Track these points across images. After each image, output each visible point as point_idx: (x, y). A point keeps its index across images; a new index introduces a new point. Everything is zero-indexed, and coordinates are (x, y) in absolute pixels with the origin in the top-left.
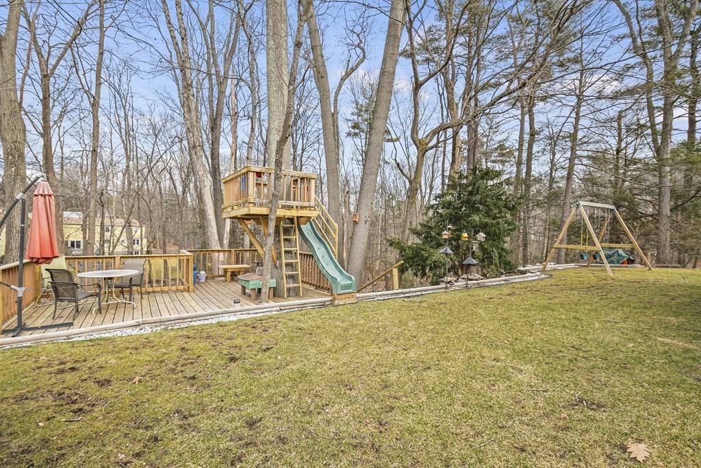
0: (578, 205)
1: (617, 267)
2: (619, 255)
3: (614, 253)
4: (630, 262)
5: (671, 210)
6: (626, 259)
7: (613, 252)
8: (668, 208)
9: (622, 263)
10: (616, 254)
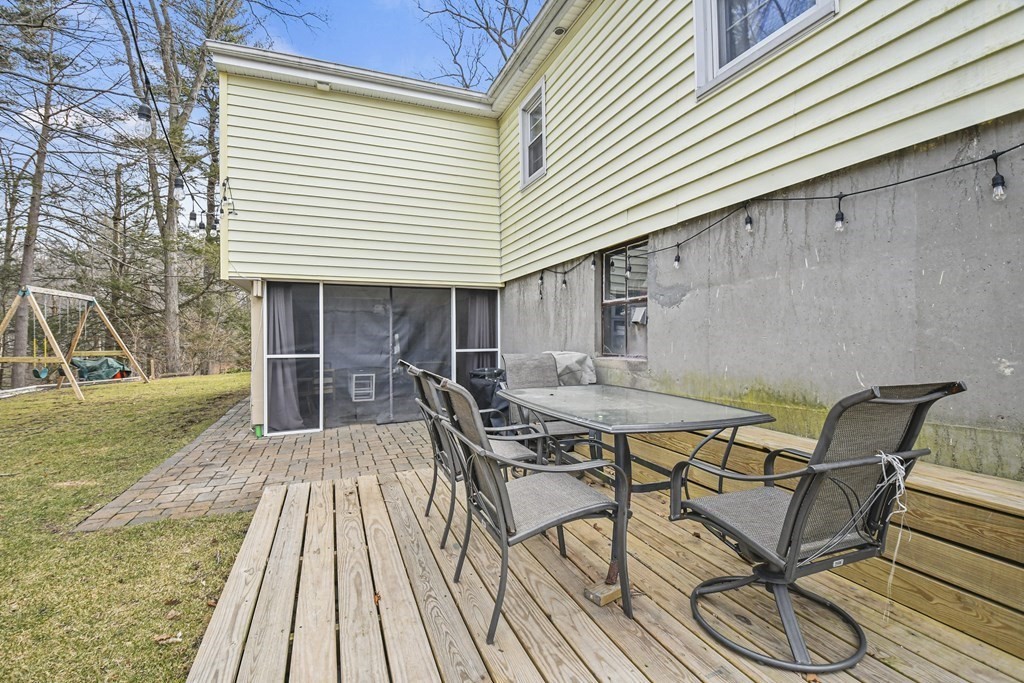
0: (24, 294)
1: (105, 383)
2: (109, 367)
3: (102, 363)
4: (125, 374)
5: (180, 306)
6: (118, 371)
7: (100, 362)
8: (177, 303)
9: (114, 377)
10: (105, 365)
